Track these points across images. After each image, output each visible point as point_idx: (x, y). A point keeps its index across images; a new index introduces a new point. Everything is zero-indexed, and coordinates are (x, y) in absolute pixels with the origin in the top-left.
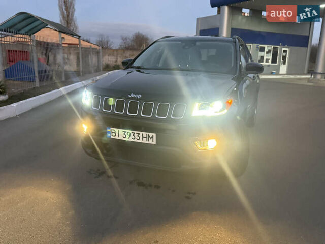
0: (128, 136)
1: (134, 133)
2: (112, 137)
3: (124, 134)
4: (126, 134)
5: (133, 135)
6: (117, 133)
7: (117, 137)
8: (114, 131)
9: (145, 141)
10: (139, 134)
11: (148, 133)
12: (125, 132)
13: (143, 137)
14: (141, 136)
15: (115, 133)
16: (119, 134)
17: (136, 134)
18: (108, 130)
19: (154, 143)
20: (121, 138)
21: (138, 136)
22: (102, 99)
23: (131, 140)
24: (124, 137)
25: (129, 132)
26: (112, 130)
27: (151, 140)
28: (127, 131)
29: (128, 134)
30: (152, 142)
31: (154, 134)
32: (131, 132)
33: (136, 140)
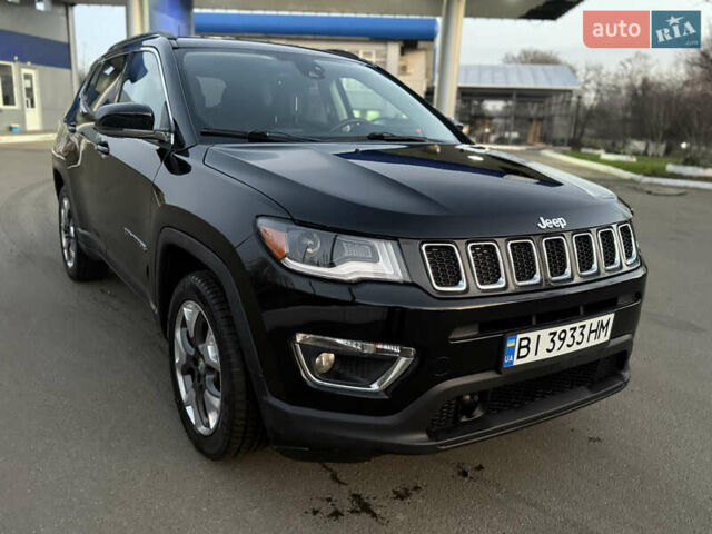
0: (558, 343)
1: (575, 329)
2: (517, 362)
3: (552, 341)
4: (556, 339)
5: (573, 335)
6: (533, 346)
7: (531, 358)
8: (525, 343)
9: (593, 342)
10: (584, 327)
11: (600, 319)
12: (555, 333)
13: (591, 332)
14: (586, 332)
15: (527, 347)
16: (538, 346)
17: (579, 330)
18: (510, 344)
19: (607, 338)
20: (543, 355)
21: (582, 334)
22: (464, 254)
23: (565, 350)
24: (548, 351)
25: (564, 331)
26: (521, 340)
27: (603, 334)
28: (559, 329)
29: (560, 339)
30: (604, 338)
31: (612, 316)
32: (567, 327)
33: (576, 348)
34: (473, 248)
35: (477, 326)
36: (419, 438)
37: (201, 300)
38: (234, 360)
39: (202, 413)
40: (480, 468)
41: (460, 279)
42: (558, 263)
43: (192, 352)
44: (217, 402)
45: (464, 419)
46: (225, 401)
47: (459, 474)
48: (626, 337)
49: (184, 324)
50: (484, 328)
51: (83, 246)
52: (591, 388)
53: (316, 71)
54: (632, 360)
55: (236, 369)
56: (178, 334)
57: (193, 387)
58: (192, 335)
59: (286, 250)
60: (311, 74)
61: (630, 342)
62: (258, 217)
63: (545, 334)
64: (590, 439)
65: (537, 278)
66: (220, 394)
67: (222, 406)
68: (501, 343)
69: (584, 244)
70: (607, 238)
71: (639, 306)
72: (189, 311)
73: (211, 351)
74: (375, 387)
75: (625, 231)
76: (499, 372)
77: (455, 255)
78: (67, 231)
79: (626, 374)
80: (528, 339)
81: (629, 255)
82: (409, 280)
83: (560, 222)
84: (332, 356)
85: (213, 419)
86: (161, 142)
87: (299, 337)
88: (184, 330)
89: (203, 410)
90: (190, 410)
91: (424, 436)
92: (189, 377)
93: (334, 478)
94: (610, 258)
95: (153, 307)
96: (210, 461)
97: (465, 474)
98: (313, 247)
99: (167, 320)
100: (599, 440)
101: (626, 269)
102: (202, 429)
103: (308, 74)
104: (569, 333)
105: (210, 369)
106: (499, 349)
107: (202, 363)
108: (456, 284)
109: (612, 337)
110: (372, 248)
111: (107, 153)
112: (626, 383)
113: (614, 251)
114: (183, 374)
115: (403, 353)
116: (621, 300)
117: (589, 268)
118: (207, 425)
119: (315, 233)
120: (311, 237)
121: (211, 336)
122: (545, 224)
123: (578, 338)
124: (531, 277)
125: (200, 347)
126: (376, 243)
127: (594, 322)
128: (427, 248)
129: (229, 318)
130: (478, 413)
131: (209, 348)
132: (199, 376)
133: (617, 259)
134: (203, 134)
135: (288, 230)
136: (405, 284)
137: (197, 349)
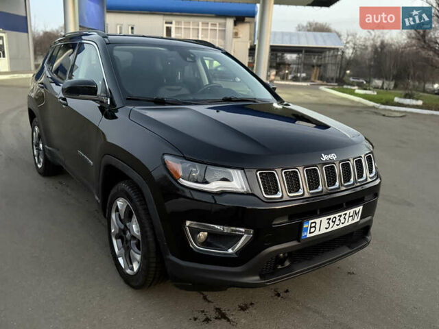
0: (332, 224)
1: (341, 216)
2: (309, 235)
3: (328, 223)
4: (331, 222)
5: (339, 220)
6: (318, 227)
7: (317, 233)
8: (313, 225)
9: (351, 222)
10: (346, 214)
11: (354, 209)
12: (330, 219)
13: (349, 217)
14: (347, 217)
15: (315, 227)
16: (321, 226)
17: (343, 217)
18: (305, 226)
19: (359, 220)
20: (323, 231)
21: (344, 218)
22: (280, 176)
23: (336, 227)
24: (326, 228)
25: (335, 217)
26: (312, 223)
27: (356, 217)
28: (332, 217)
29: (333, 222)
30: (357, 219)
31: (361, 207)
32: (336, 215)
33: (341, 226)
34: (285, 173)
35: (287, 217)
36: (255, 279)
37: (128, 197)
38: (149, 234)
39: (129, 262)
40: (287, 291)
41: (278, 190)
42: (331, 179)
43: (122, 227)
44: (138, 257)
45: (280, 267)
46: (143, 257)
47: (276, 295)
48: (369, 218)
49: (117, 210)
50: (291, 218)
51: (49, 156)
52: (350, 247)
53: (191, 58)
54: (372, 230)
55: (151, 239)
56: (113, 216)
57: (123, 247)
58: (122, 217)
59: (181, 174)
60: (188, 59)
61: (371, 221)
62: (164, 154)
63: (324, 219)
64: (349, 273)
65: (320, 188)
66: (140, 252)
67: (141, 259)
68: (301, 225)
69: (346, 167)
70: (359, 163)
71: (376, 201)
72: (121, 203)
73: (135, 228)
74: (230, 251)
75: (369, 159)
76: (299, 241)
77: (275, 177)
78: (37, 145)
79: (369, 238)
80: (315, 222)
81: (371, 172)
82: (250, 192)
83: (333, 156)
84: (206, 233)
85: (136, 267)
86: (101, 102)
87: (188, 223)
88: (117, 213)
89: (130, 261)
90: (121, 260)
91: (258, 278)
92: (120, 240)
93: (205, 298)
94: (360, 175)
95: (97, 199)
96: (133, 289)
97: (278, 295)
98: (196, 172)
99: (106, 207)
100: (353, 273)
101: (369, 180)
102: (129, 271)
103: (186, 60)
104: (338, 218)
105: (133, 237)
106: (300, 228)
107: (128, 233)
108: (276, 193)
109: (361, 219)
110: (230, 173)
111: (66, 105)
112: (369, 243)
113: (363, 171)
114: (116, 238)
115: (246, 232)
116: (366, 198)
117: (349, 181)
118: (132, 269)
119: (197, 165)
120: (195, 167)
121: (135, 219)
122: (325, 158)
123: (343, 221)
124: (317, 188)
125: (128, 224)
126: (231, 171)
127: (351, 211)
128: (260, 174)
129: (146, 210)
130: (287, 263)
131: (134, 226)
132: (127, 241)
133: (364, 175)
134: (128, 99)
135: (181, 163)
136: (248, 194)
137: (125, 226)
